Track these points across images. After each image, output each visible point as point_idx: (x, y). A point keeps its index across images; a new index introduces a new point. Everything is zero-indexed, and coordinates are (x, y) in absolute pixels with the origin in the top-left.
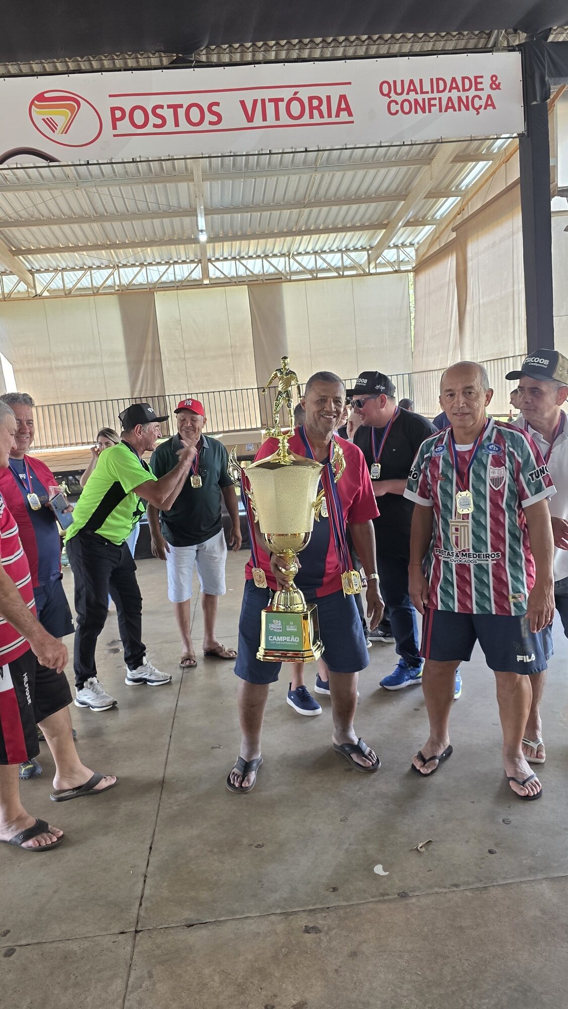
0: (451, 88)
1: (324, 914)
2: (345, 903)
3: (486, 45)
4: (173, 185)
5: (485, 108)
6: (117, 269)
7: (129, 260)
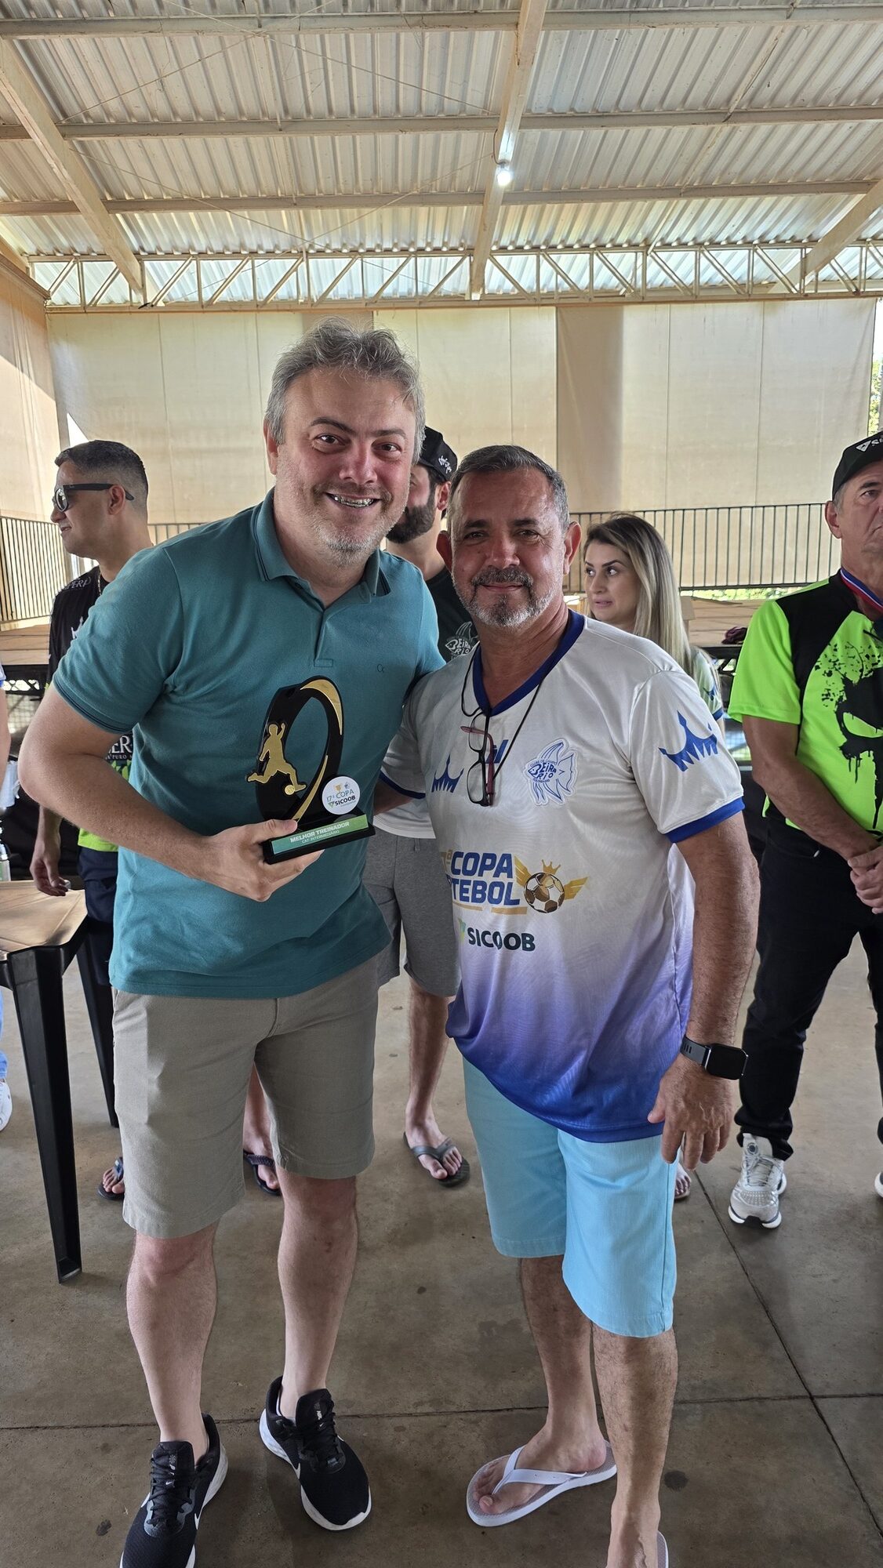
4: (464, 36)
6: (305, 259)
7: (330, 241)
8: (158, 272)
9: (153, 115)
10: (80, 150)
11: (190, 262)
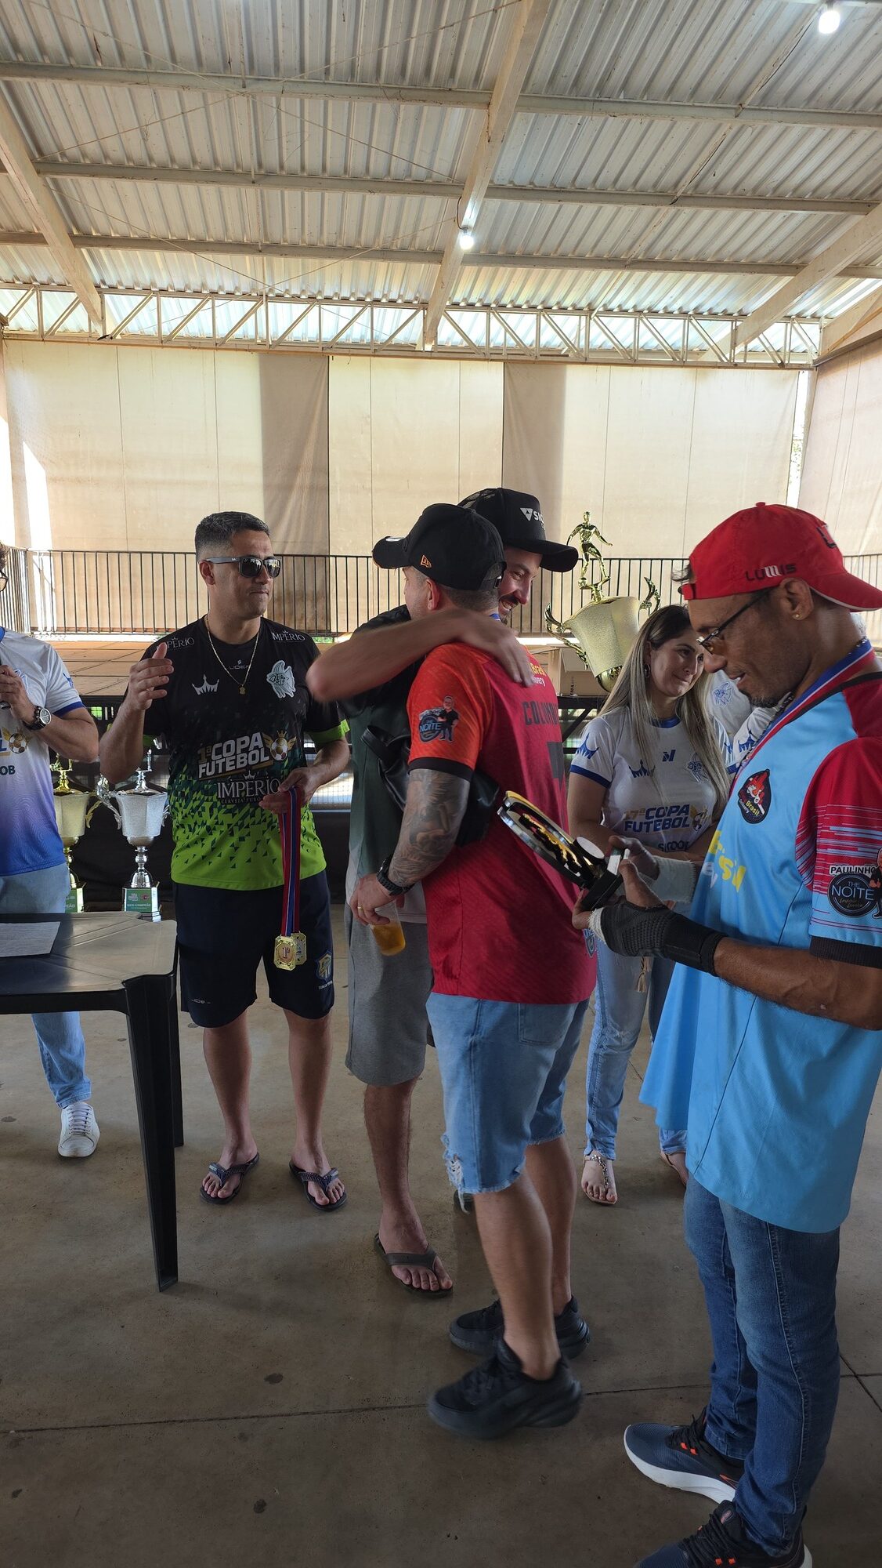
4: (436, 110)
6: (264, 302)
7: (290, 287)
8: (118, 307)
9: (129, 159)
10: (52, 187)
11: (151, 298)
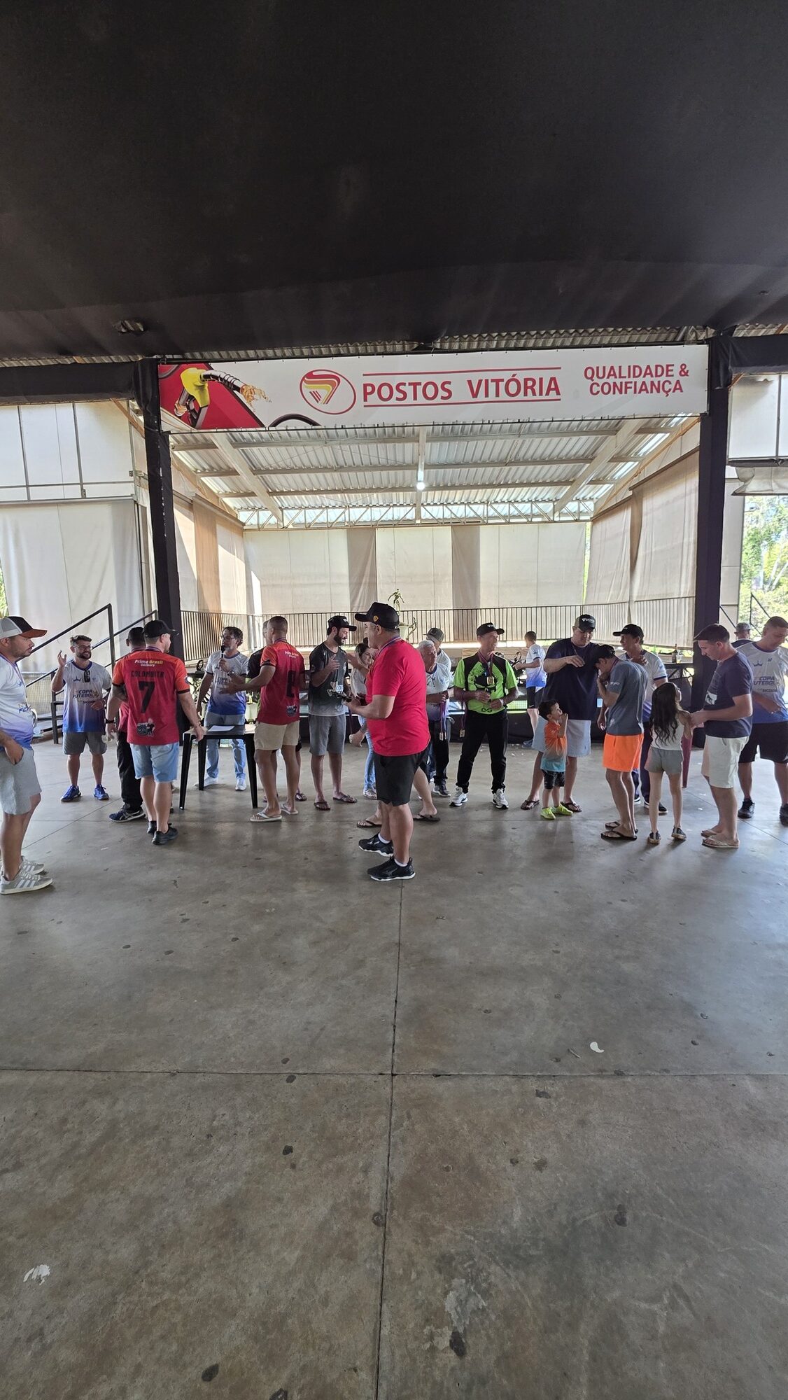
0: (646, 374)
1: (551, 1081)
2: (568, 1074)
3: (675, 338)
4: (401, 445)
5: (674, 391)
6: (348, 509)
7: (357, 503)
8: (289, 516)
9: (288, 467)
10: (261, 478)
11: (302, 511)
